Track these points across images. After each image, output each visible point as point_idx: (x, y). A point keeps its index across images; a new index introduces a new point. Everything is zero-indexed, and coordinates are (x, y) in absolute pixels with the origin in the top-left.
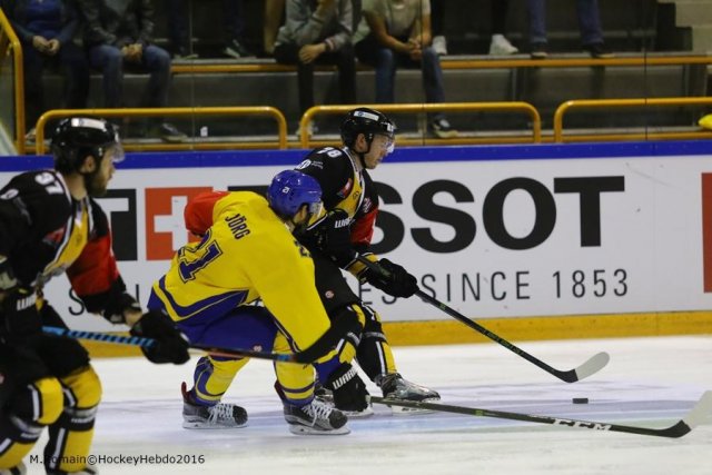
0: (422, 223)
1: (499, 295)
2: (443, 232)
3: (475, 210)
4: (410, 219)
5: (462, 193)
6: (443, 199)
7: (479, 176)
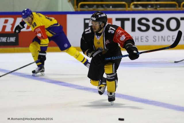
0: (154, 26)
1: (169, 40)
2: (158, 28)
3: (164, 24)
4: (151, 25)
5: (162, 20)
6: (158, 21)
7: (165, 17)
